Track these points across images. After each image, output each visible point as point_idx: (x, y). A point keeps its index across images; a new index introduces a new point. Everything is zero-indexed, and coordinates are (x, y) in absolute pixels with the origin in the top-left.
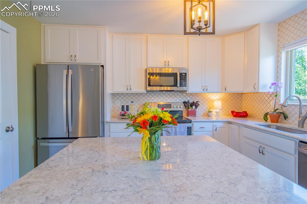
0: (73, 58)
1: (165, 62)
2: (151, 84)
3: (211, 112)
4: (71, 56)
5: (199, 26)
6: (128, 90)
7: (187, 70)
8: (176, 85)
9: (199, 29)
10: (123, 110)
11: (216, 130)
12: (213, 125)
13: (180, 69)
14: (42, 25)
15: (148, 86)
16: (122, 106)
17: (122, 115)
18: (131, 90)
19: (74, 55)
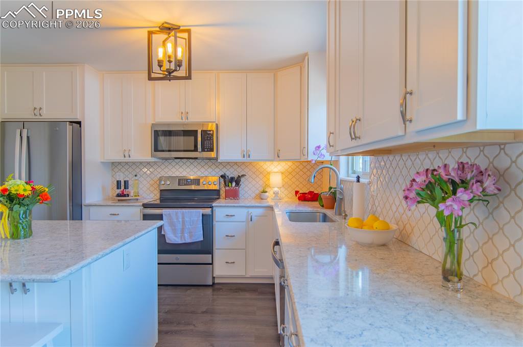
0: (37, 112)
1: (182, 113)
3: (267, 192)
4: (35, 109)
5: (169, 68)
8: (196, 150)
9: (170, 72)
11: (251, 220)
12: (248, 212)
13: (203, 124)
15: (155, 151)
16: (118, 181)
17: (118, 195)
18: (129, 157)
19: (38, 108)
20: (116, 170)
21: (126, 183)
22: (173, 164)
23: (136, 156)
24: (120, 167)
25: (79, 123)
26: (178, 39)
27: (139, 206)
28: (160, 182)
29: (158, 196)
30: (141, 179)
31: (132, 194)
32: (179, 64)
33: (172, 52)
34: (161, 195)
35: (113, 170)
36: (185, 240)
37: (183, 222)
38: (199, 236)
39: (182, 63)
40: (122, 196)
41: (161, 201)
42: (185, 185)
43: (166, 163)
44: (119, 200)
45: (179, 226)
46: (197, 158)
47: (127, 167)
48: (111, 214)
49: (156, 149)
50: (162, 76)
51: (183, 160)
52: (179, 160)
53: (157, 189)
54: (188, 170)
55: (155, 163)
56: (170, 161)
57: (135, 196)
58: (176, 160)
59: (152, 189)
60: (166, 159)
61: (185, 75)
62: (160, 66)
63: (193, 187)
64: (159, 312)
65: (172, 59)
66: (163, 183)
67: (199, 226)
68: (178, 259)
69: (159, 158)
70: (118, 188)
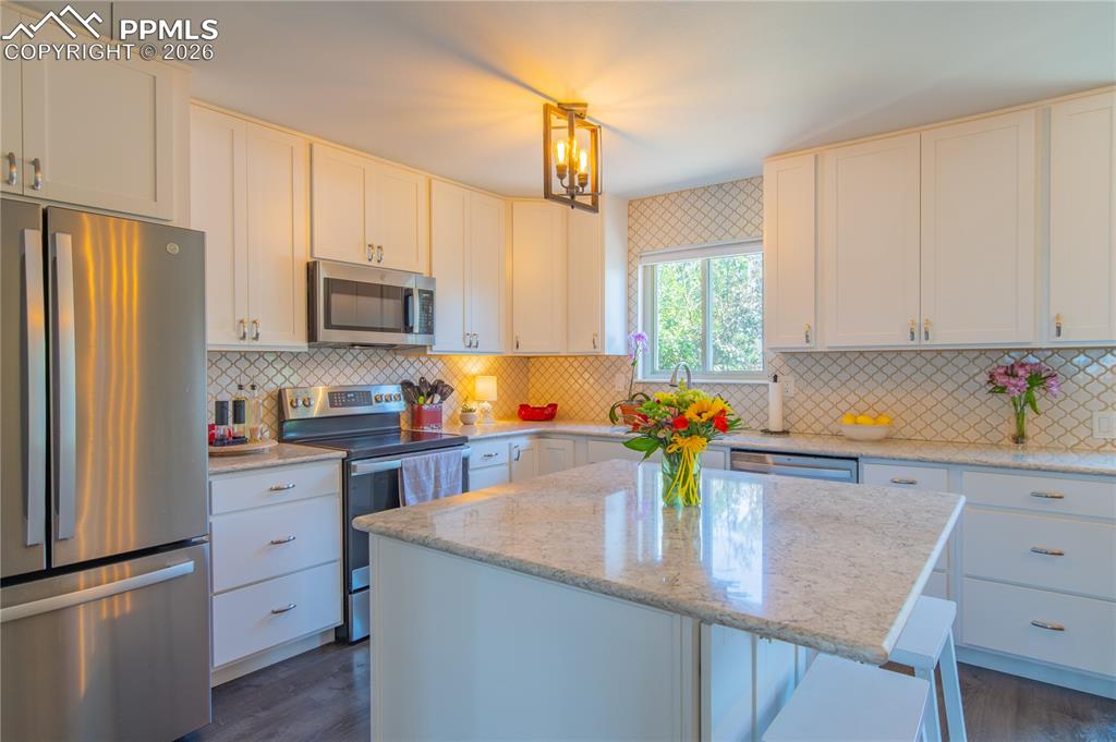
1: (371, 247)
2: (334, 322)
3: (471, 411)
6: (243, 337)
7: (431, 280)
10: (222, 421)
11: (517, 459)
12: (510, 445)
15: (326, 328)
16: (218, 404)
18: (256, 338)
21: (238, 406)
42: (343, 405)
47: (243, 364)
49: (329, 322)
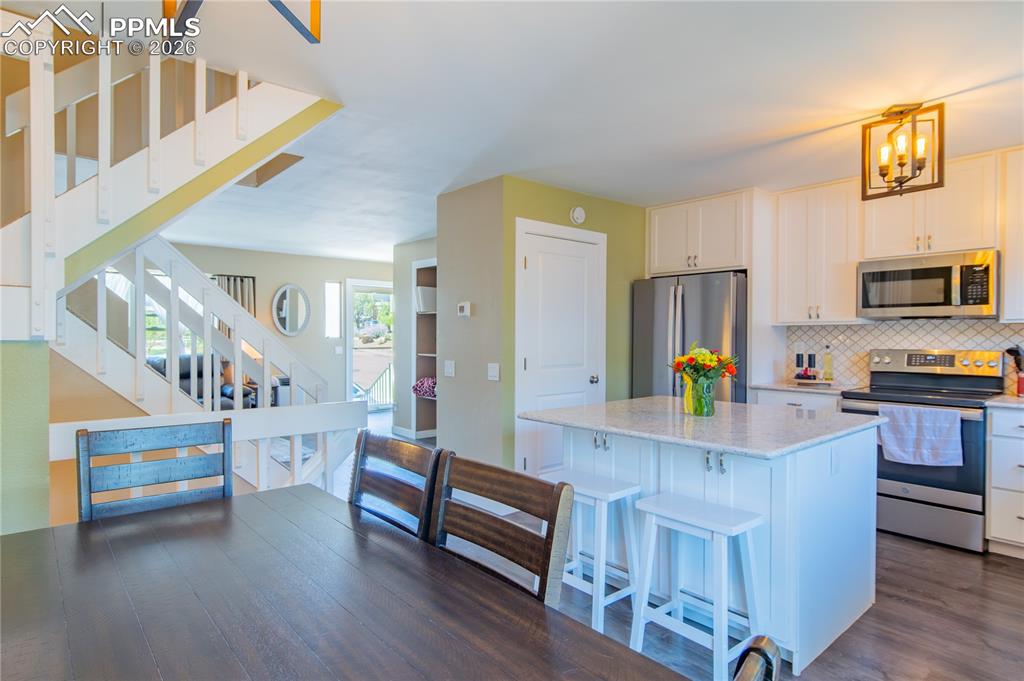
0: (691, 262)
1: (918, 238)
4: (689, 258)
5: (899, 175)
6: (810, 317)
8: (947, 301)
9: (900, 181)
10: (799, 363)
14: (647, 210)
15: (864, 307)
16: (798, 355)
17: (798, 377)
18: (818, 317)
19: (693, 256)
20: (794, 337)
21: (811, 358)
22: (898, 327)
23: (829, 317)
24: (799, 333)
25: (744, 272)
26: (919, 124)
27: (835, 395)
28: (871, 359)
29: (867, 381)
30: (836, 353)
31: (821, 376)
32: (919, 166)
33: (907, 150)
34: (872, 380)
35: (788, 337)
36: (922, 460)
37: (920, 429)
38: (953, 457)
39: (924, 162)
40: (805, 378)
41: (872, 389)
42: (921, 365)
43: (884, 326)
44: (799, 384)
45: (911, 435)
46: (949, 317)
47: (811, 333)
48: (789, 404)
49: (866, 304)
50: (886, 190)
51: (917, 321)
52: (910, 321)
53: (865, 370)
54: (929, 338)
55: (862, 327)
56: (891, 323)
57: (826, 379)
58: (903, 321)
59: (855, 369)
60: (883, 320)
61: (930, 182)
62: (883, 175)
63: (938, 370)
64: (877, 557)
65: (904, 161)
66: (877, 359)
67: (954, 439)
68: (908, 492)
69: (871, 319)
70: (798, 366)
